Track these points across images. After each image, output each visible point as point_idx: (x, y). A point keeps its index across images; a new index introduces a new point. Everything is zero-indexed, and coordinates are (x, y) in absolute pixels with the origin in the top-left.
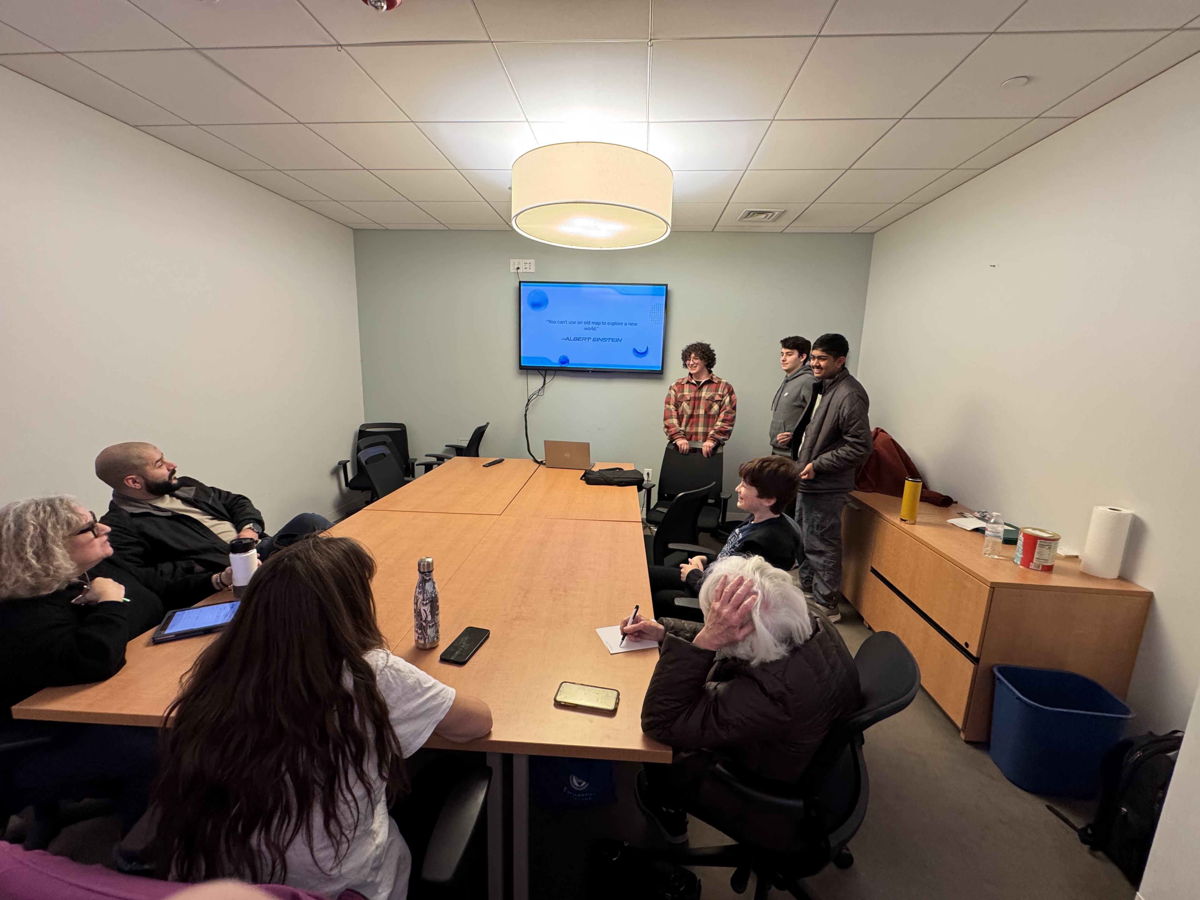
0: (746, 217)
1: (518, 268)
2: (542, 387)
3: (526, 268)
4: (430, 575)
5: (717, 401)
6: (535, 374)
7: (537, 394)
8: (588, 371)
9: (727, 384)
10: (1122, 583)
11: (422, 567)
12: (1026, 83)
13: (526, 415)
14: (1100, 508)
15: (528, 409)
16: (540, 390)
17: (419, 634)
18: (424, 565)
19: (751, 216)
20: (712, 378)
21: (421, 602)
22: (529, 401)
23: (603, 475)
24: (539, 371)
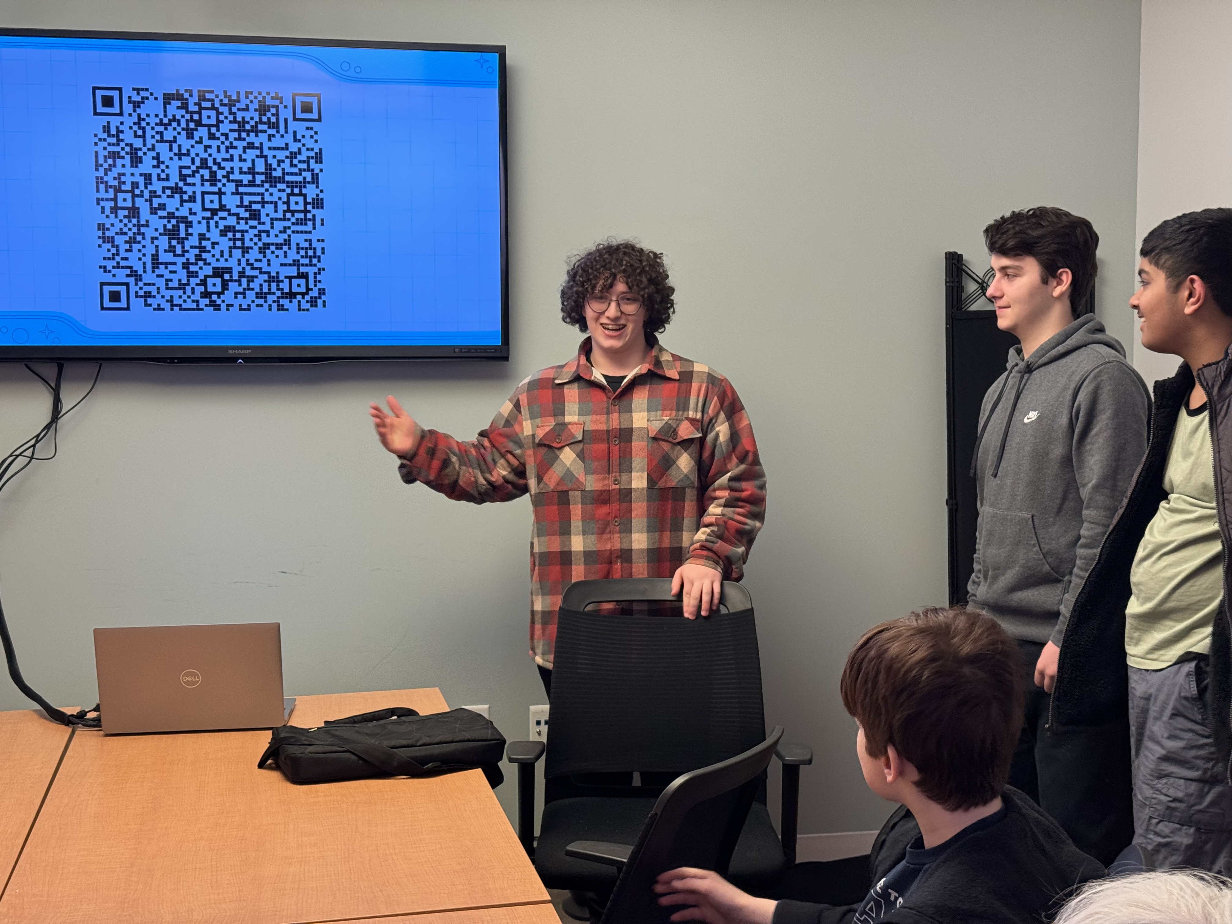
2: (48, 427)
5: (686, 444)
6: (23, 380)
7: (29, 453)
8: (234, 360)
9: (712, 379)
16: (38, 439)
20: (658, 363)
23: (347, 741)
24: (37, 367)
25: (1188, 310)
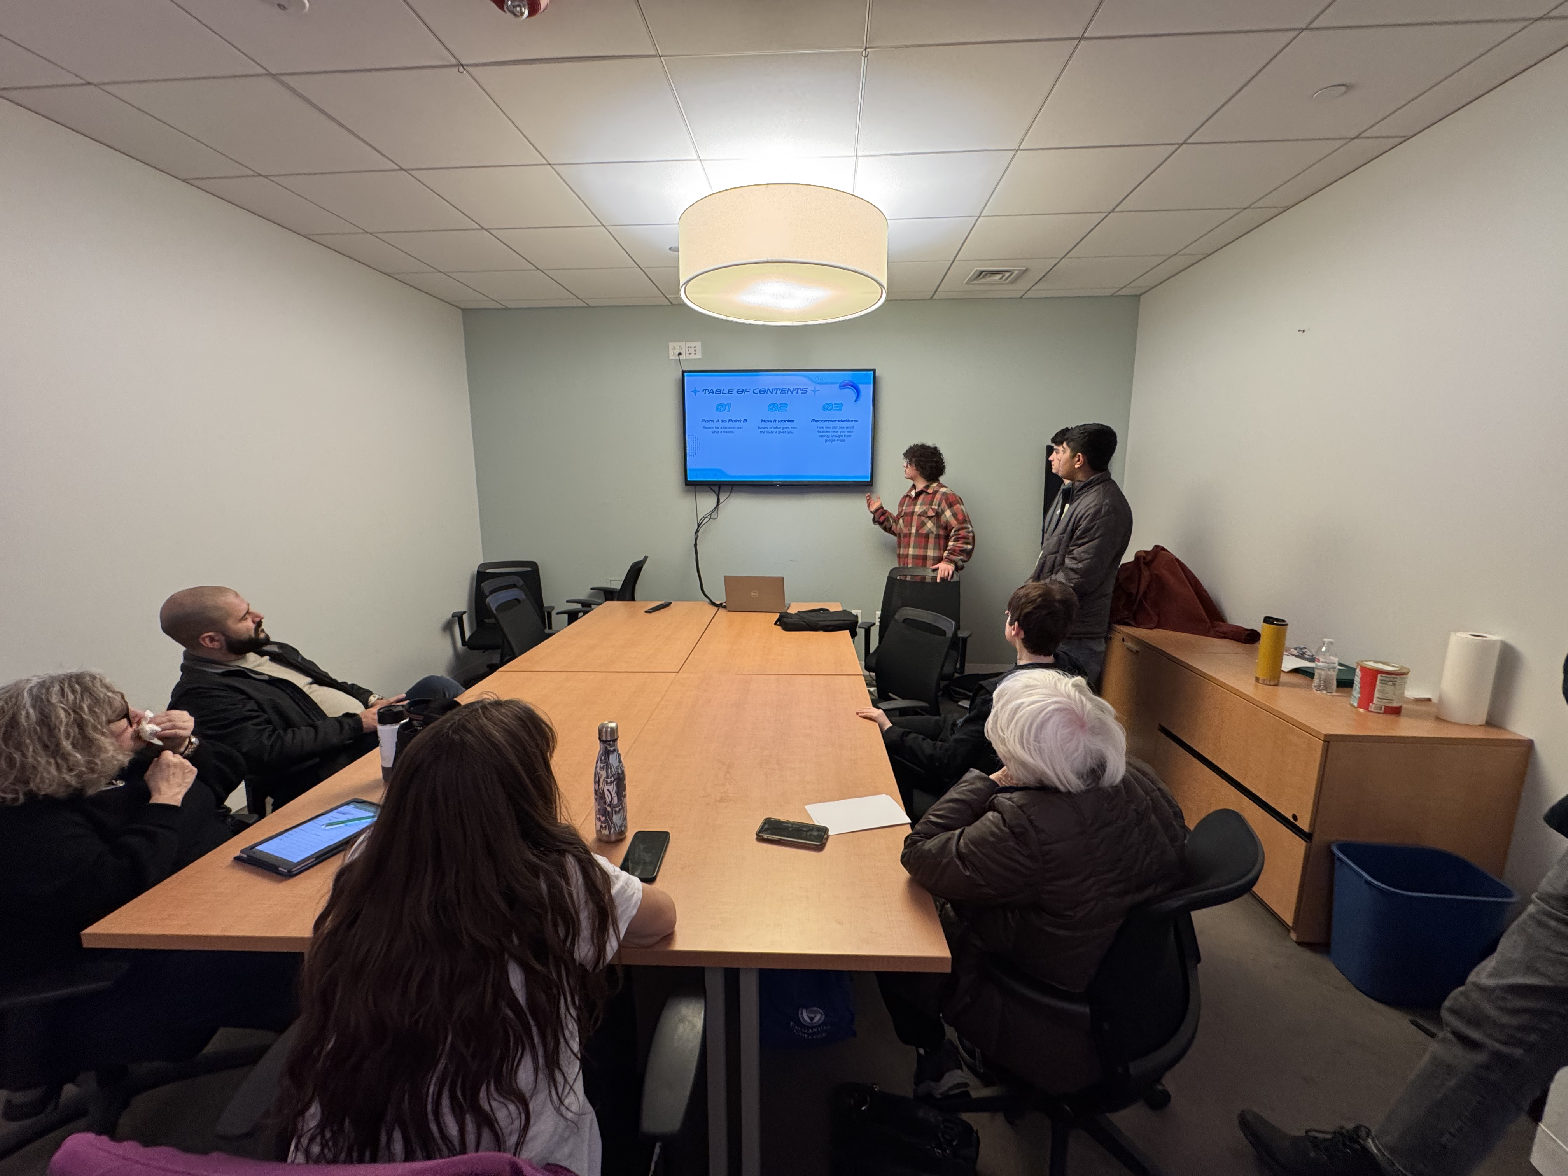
0: (976, 278)
1: (680, 354)
2: (715, 508)
3: (690, 354)
4: (614, 746)
5: (930, 518)
6: (707, 492)
7: (709, 517)
8: (775, 485)
10: (1489, 729)
11: (604, 734)
12: (1345, 92)
13: (696, 545)
14: (1459, 634)
15: (698, 536)
16: (712, 512)
17: (602, 823)
18: (606, 731)
19: (983, 277)
21: (604, 780)
22: (699, 526)
23: (803, 618)
24: (712, 487)
25: (1077, 466)
